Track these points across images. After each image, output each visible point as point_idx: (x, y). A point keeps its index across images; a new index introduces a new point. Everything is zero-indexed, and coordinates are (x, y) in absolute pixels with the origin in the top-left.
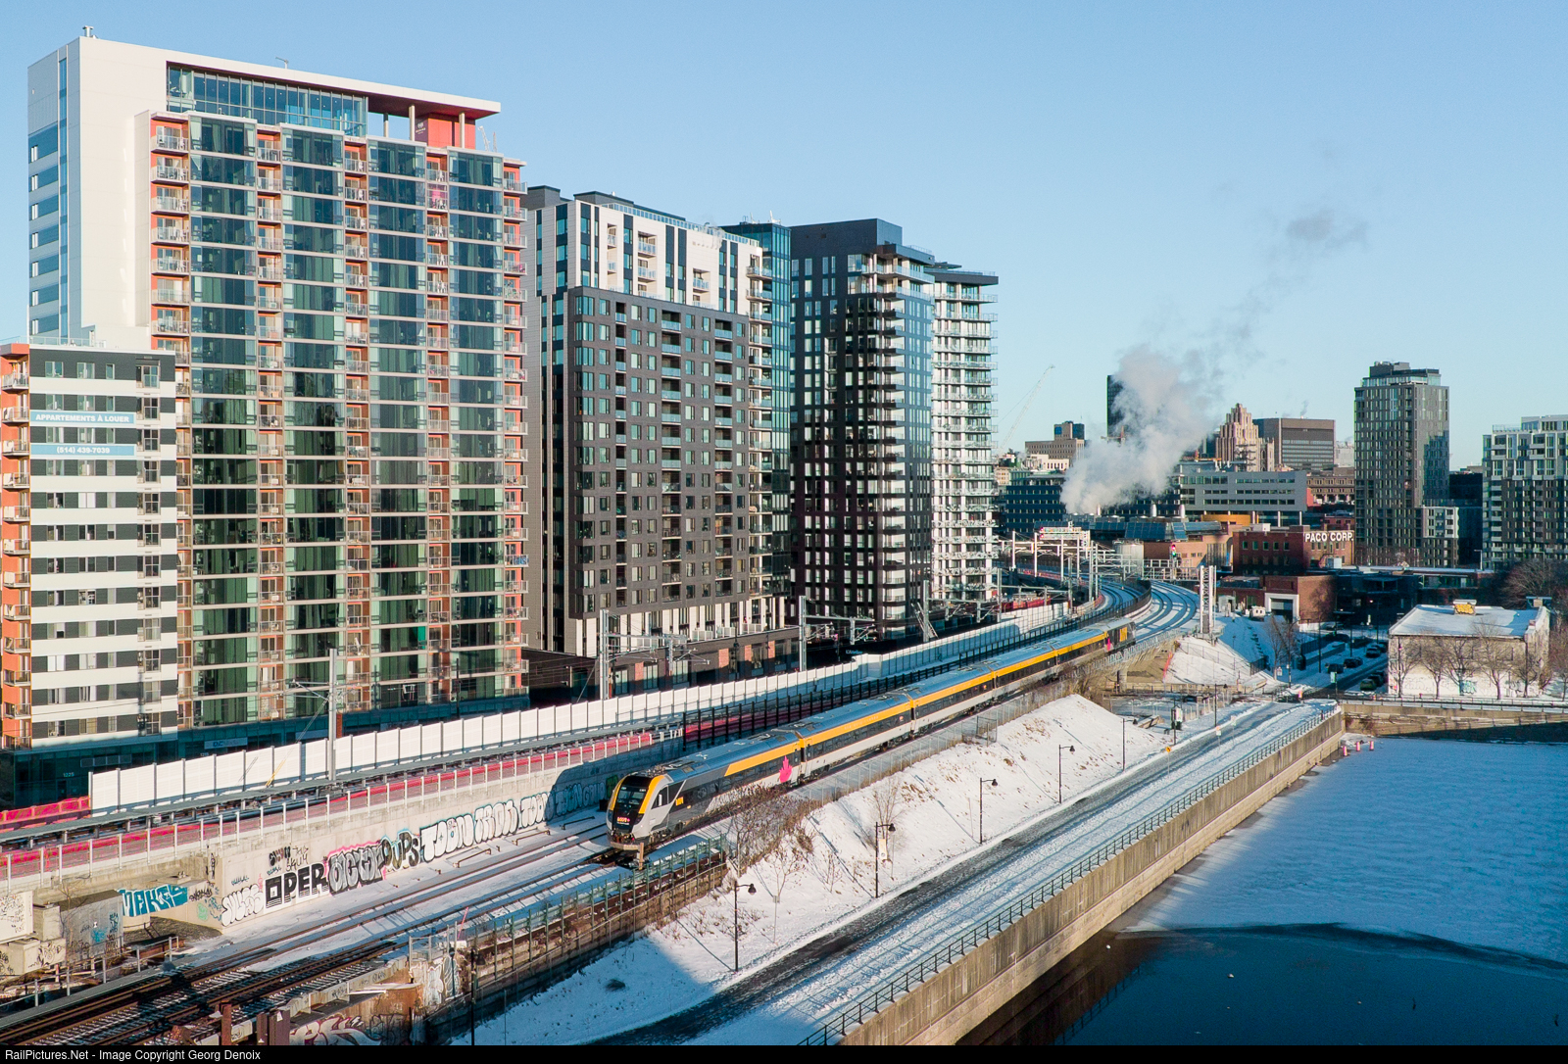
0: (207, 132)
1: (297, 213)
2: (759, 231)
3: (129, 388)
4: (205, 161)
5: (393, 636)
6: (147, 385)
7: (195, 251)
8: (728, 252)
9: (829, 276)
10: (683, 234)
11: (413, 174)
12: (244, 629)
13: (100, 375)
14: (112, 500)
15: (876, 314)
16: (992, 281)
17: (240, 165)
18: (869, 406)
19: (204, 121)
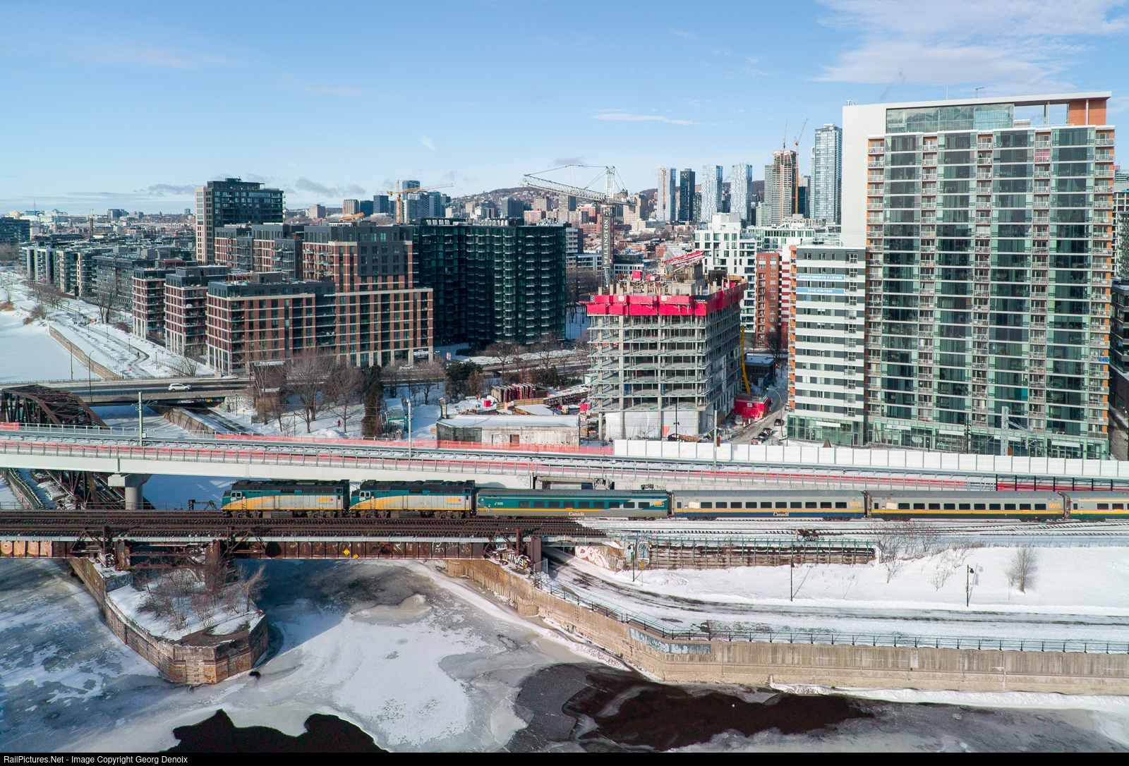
4: (893, 156)
6: (852, 263)
14: (833, 313)
19: (892, 137)
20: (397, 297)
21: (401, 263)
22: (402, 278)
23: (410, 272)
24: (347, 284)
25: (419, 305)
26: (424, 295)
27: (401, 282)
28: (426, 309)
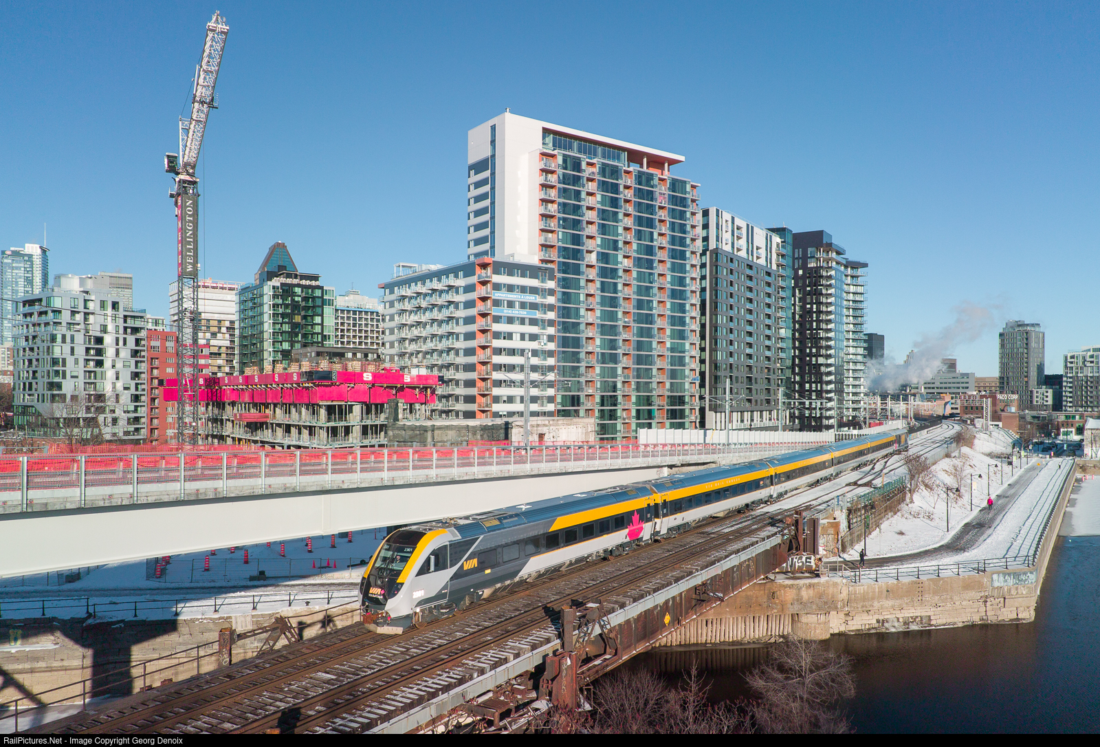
0: (565, 161)
1: (602, 203)
2: (780, 231)
3: (534, 283)
4: (564, 175)
5: (641, 412)
6: (542, 282)
7: (559, 219)
8: (768, 240)
9: (798, 258)
10: (752, 228)
11: (652, 187)
12: (578, 405)
13: (523, 275)
14: (527, 337)
15: (822, 277)
16: (865, 265)
17: (579, 178)
18: (818, 321)
19: (564, 155)
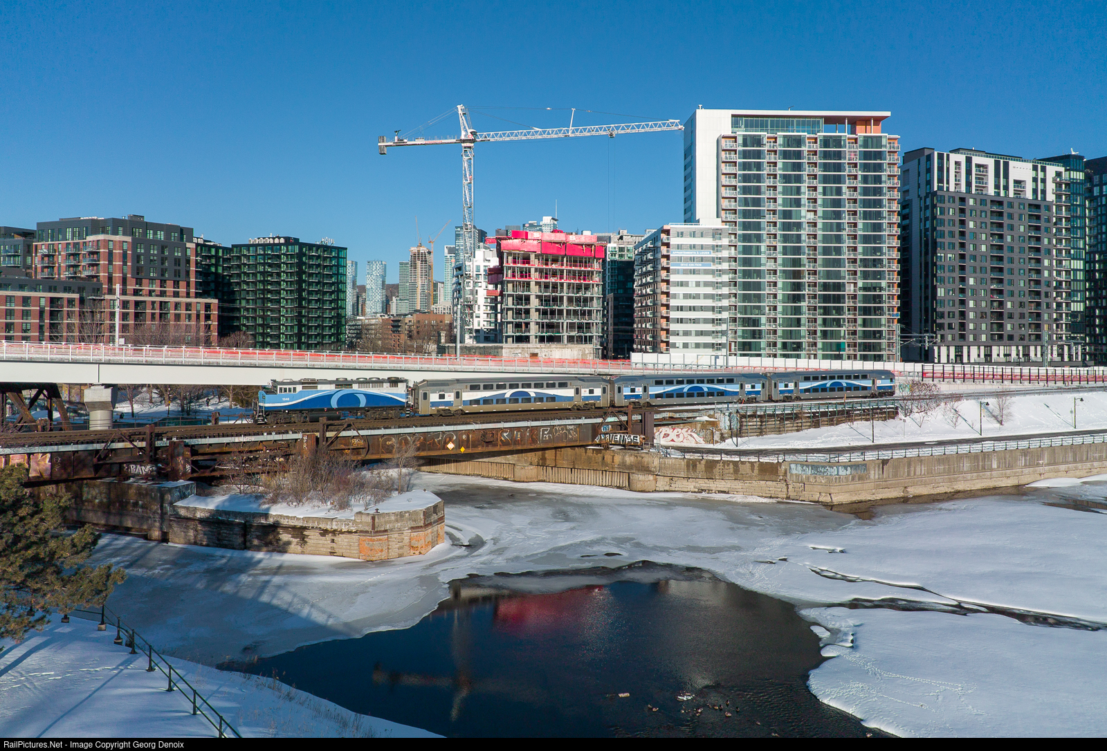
0: (745, 140)
2: (1063, 159)
3: (709, 241)
4: (744, 152)
5: (829, 345)
6: (717, 240)
7: (740, 187)
8: (1039, 169)
10: (1006, 164)
11: (841, 147)
14: (702, 284)
17: (759, 152)
19: (744, 135)
20: (177, 305)
21: (182, 268)
22: (182, 284)
23: (193, 279)
24: (118, 287)
25: (202, 317)
26: (208, 307)
27: (182, 290)
28: (210, 322)
